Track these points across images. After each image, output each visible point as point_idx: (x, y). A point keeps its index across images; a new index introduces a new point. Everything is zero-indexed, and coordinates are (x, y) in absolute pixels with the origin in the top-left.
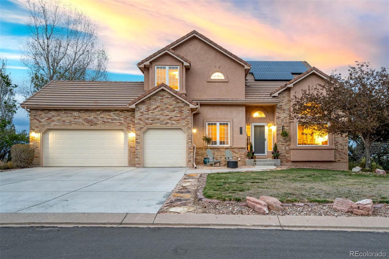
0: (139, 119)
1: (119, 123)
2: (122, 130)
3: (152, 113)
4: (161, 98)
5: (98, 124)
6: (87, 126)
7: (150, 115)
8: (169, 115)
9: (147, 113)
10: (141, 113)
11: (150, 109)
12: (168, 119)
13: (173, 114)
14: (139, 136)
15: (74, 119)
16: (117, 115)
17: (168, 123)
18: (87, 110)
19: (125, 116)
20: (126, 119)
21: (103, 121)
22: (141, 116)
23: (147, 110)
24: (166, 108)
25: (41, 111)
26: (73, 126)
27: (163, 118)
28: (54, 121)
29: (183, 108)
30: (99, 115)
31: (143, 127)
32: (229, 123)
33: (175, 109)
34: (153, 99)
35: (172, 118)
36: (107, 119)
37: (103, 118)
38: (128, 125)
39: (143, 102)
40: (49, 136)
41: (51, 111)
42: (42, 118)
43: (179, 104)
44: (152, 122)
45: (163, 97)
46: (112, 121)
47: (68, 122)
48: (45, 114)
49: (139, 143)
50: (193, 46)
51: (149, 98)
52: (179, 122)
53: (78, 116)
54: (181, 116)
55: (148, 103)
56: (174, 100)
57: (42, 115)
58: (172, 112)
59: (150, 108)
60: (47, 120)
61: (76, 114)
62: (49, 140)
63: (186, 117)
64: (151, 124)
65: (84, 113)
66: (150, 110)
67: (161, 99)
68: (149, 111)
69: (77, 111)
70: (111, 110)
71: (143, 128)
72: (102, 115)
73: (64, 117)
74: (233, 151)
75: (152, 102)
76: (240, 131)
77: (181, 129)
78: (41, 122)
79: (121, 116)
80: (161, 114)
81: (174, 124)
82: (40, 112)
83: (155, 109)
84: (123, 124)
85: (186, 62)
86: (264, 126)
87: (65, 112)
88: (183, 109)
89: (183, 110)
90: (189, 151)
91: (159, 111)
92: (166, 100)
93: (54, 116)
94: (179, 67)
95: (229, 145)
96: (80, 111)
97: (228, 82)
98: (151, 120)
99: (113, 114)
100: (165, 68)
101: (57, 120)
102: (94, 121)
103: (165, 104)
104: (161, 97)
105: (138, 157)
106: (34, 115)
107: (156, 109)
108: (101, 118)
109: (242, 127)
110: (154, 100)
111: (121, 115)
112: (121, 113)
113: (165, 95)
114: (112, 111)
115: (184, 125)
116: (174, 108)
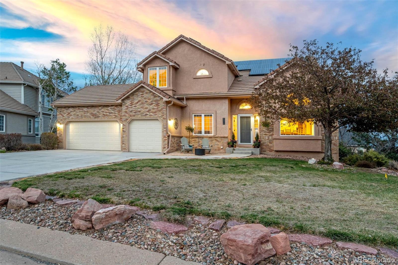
0: (125, 112)
1: (114, 115)
2: (117, 121)
3: (135, 106)
4: (142, 93)
5: (100, 117)
6: (93, 119)
7: (133, 108)
8: (147, 108)
9: (131, 106)
10: (126, 107)
11: (133, 103)
12: (147, 111)
13: (151, 107)
14: (125, 126)
15: (84, 113)
16: (113, 109)
17: (147, 115)
18: (92, 106)
19: (118, 110)
20: (120, 112)
21: (103, 115)
22: (127, 109)
23: (131, 104)
24: (146, 102)
25: (64, 108)
26: (84, 119)
27: (143, 110)
28: (72, 115)
29: (159, 101)
30: (101, 109)
31: (128, 118)
32: (213, 115)
33: (153, 102)
34: (136, 95)
35: (150, 110)
36: (106, 113)
37: (103, 112)
38: (121, 117)
39: (128, 98)
40: (69, 127)
41: (70, 108)
42: (65, 113)
43: (156, 98)
44: (135, 114)
45: (143, 92)
46: (109, 114)
47: (80, 116)
48: (66, 110)
49: (125, 132)
50: (181, 48)
51: (133, 94)
52: (156, 113)
53: (87, 111)
54: (157, 109)
55: (132, 98)
56: (152, 95)
57: (64, 111)
58: (150, 105)
59: (134, 102)
60: (67, 114)
61: (85, 109)
62: (70, 130)
63: (162, 109)
64: (134, 116)
65: (90, 108)
66: (133, 104)
67: (142, 94)
68: (133, 105)
69: (86, 107)
70: (108, 105)
71: (128, 119)
72: (102, 110)
73: (79, 112)
74: (215, 140)
75: (135, 97)
76: (223, 121)
77: (157, 120)
78: (64, 116)
79: (116, 110)
80: (141, 107)
81: (152, 116)
82: (63, 109)
83: (137, 103)
84: (117, 116)
85: (172, 62)
86: (250, 117)
87: (78, 109)
88: (159, 102)
89: (159, 103)
90: (164, 139)
91: (140, 104)
92: (145, 95)
93: (72, 112)
94: (167, 67)
95: (212, 135)
96: (88, 107)
97: (212, 77)
98: (134, 113)
99: (110, 108)
100: (156, 69)
101: (74, 114)
102: (97, 115)
103: (145, 98)
104: (142, 92)
105: (124, 143)
106: (60, 111)
107: (138, 103)
108: (102, 112)
109: (225, 118)
110: (136, 96)
111: (116, 109)
112: (116, 108)
113: (145, 91)
114: (109, 106)
115: (160, 116)
116: (151, 101)
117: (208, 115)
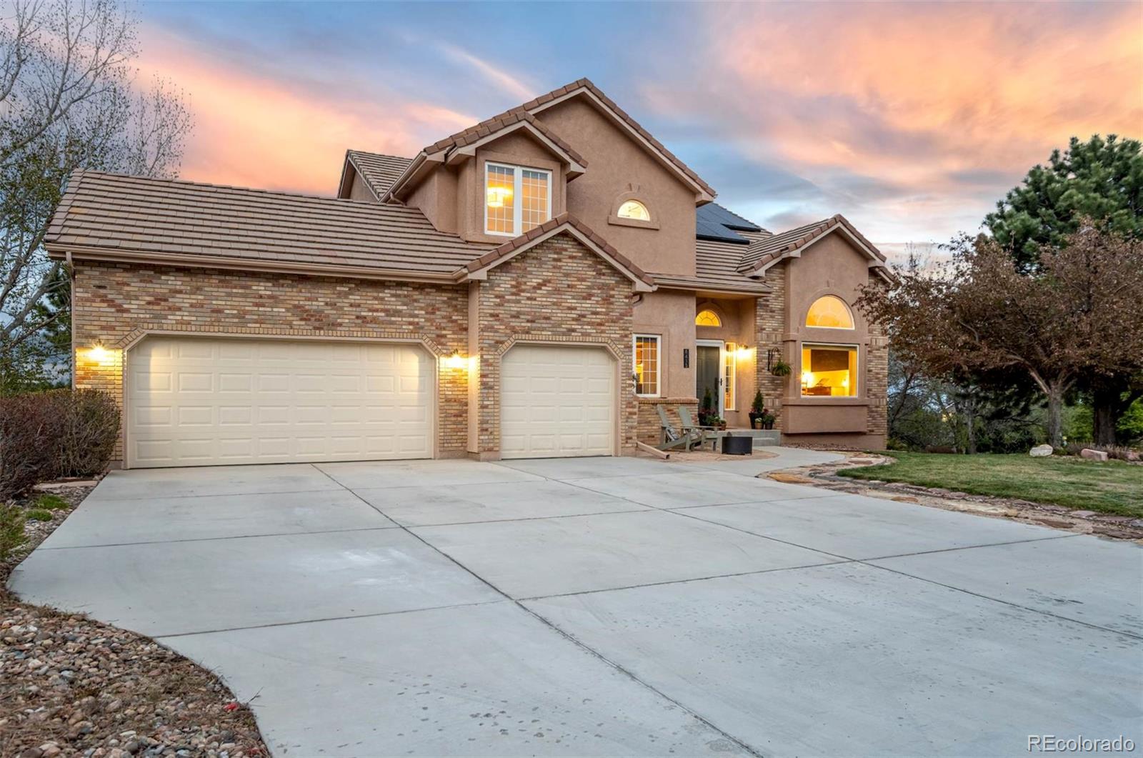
0: (492, 315)
1: (410, 323)
3: (529, 299)
4: (556, 256)
5: (340, 325)
6: (302, 330)
7: (525, 305)
8: (575, 309)
9: (514, 297)
10: (497, 297)
11: (523, 287)
12: (574, 319)
13: (587, 304)
14: (491, 365)
15: (257, 305)
16: (405, 300)
17: (574, 330)
18: (302, 278)
19: (428, 305)
20: (433, 313)
21: (358, 317)
22: (499, 305)
23: (514, 290)
24: (569, 286)
25: (126, 270)
26: (253, 330)
27: (559, 315)
28: (180, 309)
29: (613, 290)
30: (346, 295)
31: (502, 339)
32: (659, 338)
33: (594, 291)
34: (533, 258)
35: (584, 316)
36: (370, 310)
37: (359, 306)
38: (438, 332)
39: (505, 267)
40: (149, 360)
41: (166, 273)
42: (128, 297)
43: (602, 277)
44: (529, 324)
45: (561, 254)
46: (388, 318)
47: (234, 316)
48: (141, 281)
49: (491, 388)
51: (524, 256)
52: (603, 328)
53: (270, 297)
54: (607, 314)
55: (519, 268)
56: (589, 266)
57: (128, 285)
58: (584, 298)
59: (525, 283)
60: (149, 303)
61: (262, 288)
62: (152, 375)
63: (622, 315)
64: (528, 333)
65: (293, 287)
66: (523, 291)
67: (555, 260)
68: (522, 294)
69: (268, 280)
70: (385, 281)
71: (502, 342)
72: (354, 298)
73: (217, 294)
74: (668, 411)
75: (531, 266)
76: (685, 359)
77: (603, 349)
78: (127, 311)
79: (416, 304)
80: (554, 304)
81: (589, 335)
82: (120, 276)
83: (539, 286)
84: (422, 328)
86: (717, 348)
87: (220, 281)
88: (612, 292)
89: (613, 296)
90: (628, 410)
91: (549, 294)
92: (569, 265)
93: (180, 292)
94: (550, 174)
95: (658, 395)
96: (277, 280)
97: (657, 230)
98: (528, 321)
99: (393, 296)
100: (511, 172)
101: (192, 305)
102: (327, 316)
103: (567, 275)
104: (555, 253)
105: (487, 430)
106: (97, 283)
107: (540, 289)
108: (351, 305)
109: (688, 350)
110: (535, 262)
111: (416, 301)
112: (416, 295)
113: (566, 250)
114: (389, 287)
115: (616, 339)
116: (589, 287)
117: (647, 339)
